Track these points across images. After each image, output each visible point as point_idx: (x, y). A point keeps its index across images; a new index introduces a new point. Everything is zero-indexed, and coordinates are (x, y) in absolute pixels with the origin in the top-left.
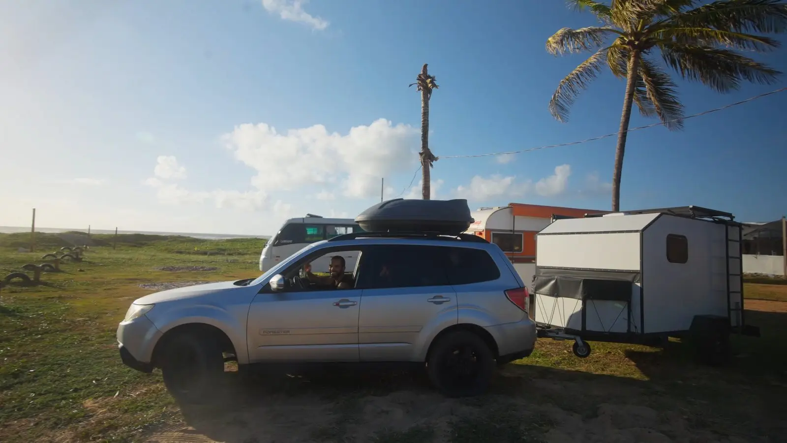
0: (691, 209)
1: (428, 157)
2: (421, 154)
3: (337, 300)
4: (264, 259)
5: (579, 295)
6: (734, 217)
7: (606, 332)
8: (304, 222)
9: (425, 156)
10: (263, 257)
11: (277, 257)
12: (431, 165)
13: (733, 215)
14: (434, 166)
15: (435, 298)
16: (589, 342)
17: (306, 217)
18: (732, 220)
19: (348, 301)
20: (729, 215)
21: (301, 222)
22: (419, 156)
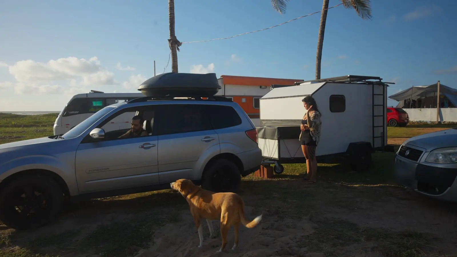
0: (348, 77)
1: (174, 43)
2: (169, 40)
3: (142, 144)
4: (56, 127)
5: (276, 137)
6: (382, 79)
7: (292, 158)
8: (87, 97)
9: (172, 42)
10: (55, 125)
11: (67, 125)
12: (178, 49)
13: (381, 78)
14: (180, 50)
15: (205, 138)
16: (283, 164)
17: (90, 93)
18: (380, 81)
19: (149, 144)
20: (378, 78)
21: (85, 97)
22: (168, 42)
